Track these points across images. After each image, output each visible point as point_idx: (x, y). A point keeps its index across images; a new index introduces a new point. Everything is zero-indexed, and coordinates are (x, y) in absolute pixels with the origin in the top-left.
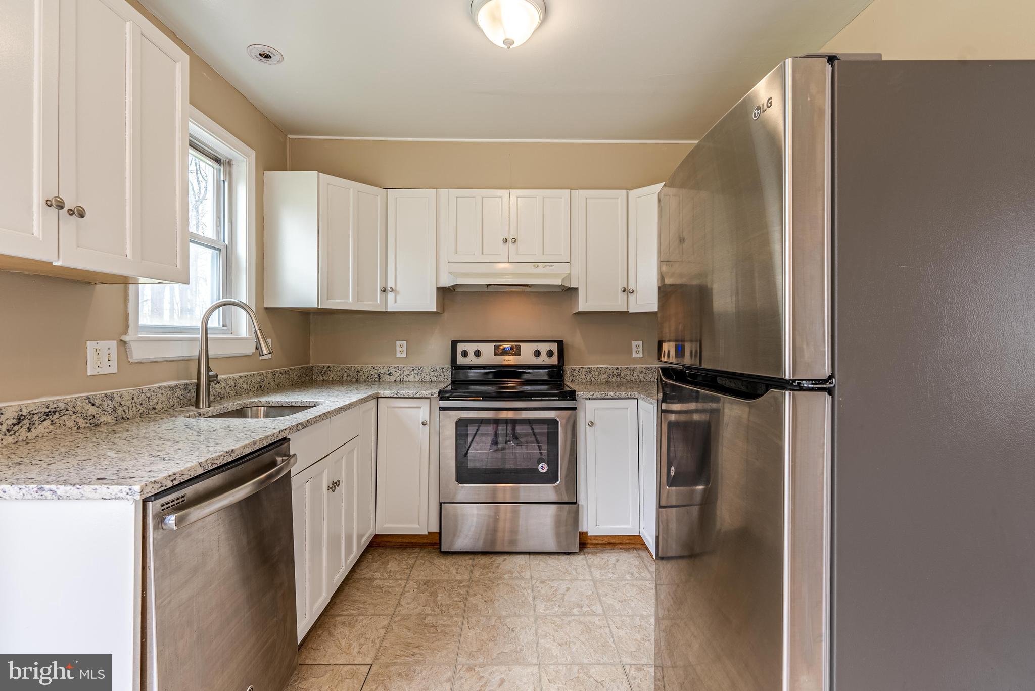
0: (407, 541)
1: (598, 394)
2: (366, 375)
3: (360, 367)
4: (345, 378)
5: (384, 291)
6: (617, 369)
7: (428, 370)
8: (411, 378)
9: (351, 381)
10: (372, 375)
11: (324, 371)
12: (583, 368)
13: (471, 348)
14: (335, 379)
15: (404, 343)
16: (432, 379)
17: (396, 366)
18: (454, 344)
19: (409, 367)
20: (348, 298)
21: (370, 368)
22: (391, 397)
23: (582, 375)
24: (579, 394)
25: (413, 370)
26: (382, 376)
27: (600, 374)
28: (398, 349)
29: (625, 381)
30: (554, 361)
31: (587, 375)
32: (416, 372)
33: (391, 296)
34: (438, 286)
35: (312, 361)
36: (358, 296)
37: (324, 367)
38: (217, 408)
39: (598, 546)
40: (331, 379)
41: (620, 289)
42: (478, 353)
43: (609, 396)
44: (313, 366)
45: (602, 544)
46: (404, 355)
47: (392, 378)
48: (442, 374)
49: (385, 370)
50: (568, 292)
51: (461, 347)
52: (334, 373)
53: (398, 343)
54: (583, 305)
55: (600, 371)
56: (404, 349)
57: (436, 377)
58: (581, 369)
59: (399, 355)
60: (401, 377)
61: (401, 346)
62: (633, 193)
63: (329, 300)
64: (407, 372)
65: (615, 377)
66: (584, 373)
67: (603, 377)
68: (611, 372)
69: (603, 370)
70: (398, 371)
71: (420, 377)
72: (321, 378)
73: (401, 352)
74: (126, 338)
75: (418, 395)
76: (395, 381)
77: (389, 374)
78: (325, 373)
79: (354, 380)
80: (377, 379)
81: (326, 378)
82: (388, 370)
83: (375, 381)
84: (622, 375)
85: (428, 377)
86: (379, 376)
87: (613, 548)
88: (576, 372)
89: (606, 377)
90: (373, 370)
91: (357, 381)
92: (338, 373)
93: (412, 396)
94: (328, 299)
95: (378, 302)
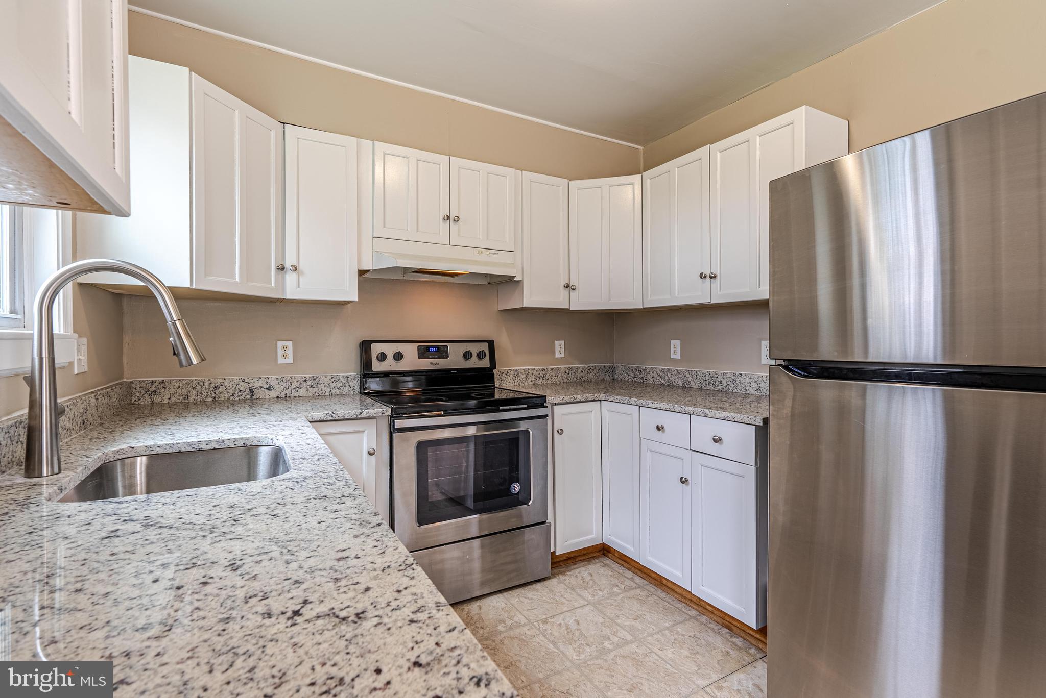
1: (568, 399)
2: (231, 391)
3: (219, 381)
4: (191, 399)
5: (281, 269)
6: (543, 370)
7: (327, 381)
8: (302, 392)
9: (203, 403)
10: (240, 392)
11: (153, 389)
12: (511, 370)
13: (390, 350)
14: (174, 400)
15: (290, 344)
16: (334, 391)
17: (279, 376)
18: (365, 346)
19: (298, 377)
20: (233, 276)
21: (236, 381)
23: (510, 378)
24: (550, 399)
25: (305, 381)
26: (256, 391)
27: (527, 376)
28: (280, 352)
29: (550, 382)
30: (485, 363)
31: (514, 378)
32: (309, 383)
33: (291, 277)
34: (360, 268)
35: (126, 373)
36: (248, 274)
37: (150, 382)
40: (166, 401)
41: (562, 284)
42: (398, 356)
43: (577, 400)
44: (132, 382)
45: (564, 560)
46: (290, 360)
47: (273, 394)
48: (347, 385)
49: (261, 383)
51: (376, 349)
52: (172, 391)
53: (280, 344)
54: (530, 298)
55: (527, 373)
56: (290, 352)
57: (339, 389)
58: (509, 371)
59: (281, 360)
60: (287, 392)
61: (285, 348)
63: (208, 277)
64: (295, 384)
65: (541, 379)
66: (511, 376)
67: (530, 380)
68: (538, 373)
69: (530, 372)
70: (282, 383)
71: (315, 390)
72: (146, 400)
73: (285, 356)
75: (363, 415)
76: (278, 397)
77: (269, 389)
78: (155, 392)
79: (210, 399)
80: (248, 397)
81: (157, 399)
82: (267, 383)
83: (245, 400)
84: (548, 377)
85: (328, 390)
86: (251, 391)
87: (575, 563)
88: (504, 375)
89: (533, 379)
90: (241, 383)
91: (216, 401)
92: (179, 391)
93: (355, 416)
94: (206, 275)
95: (273, 285)
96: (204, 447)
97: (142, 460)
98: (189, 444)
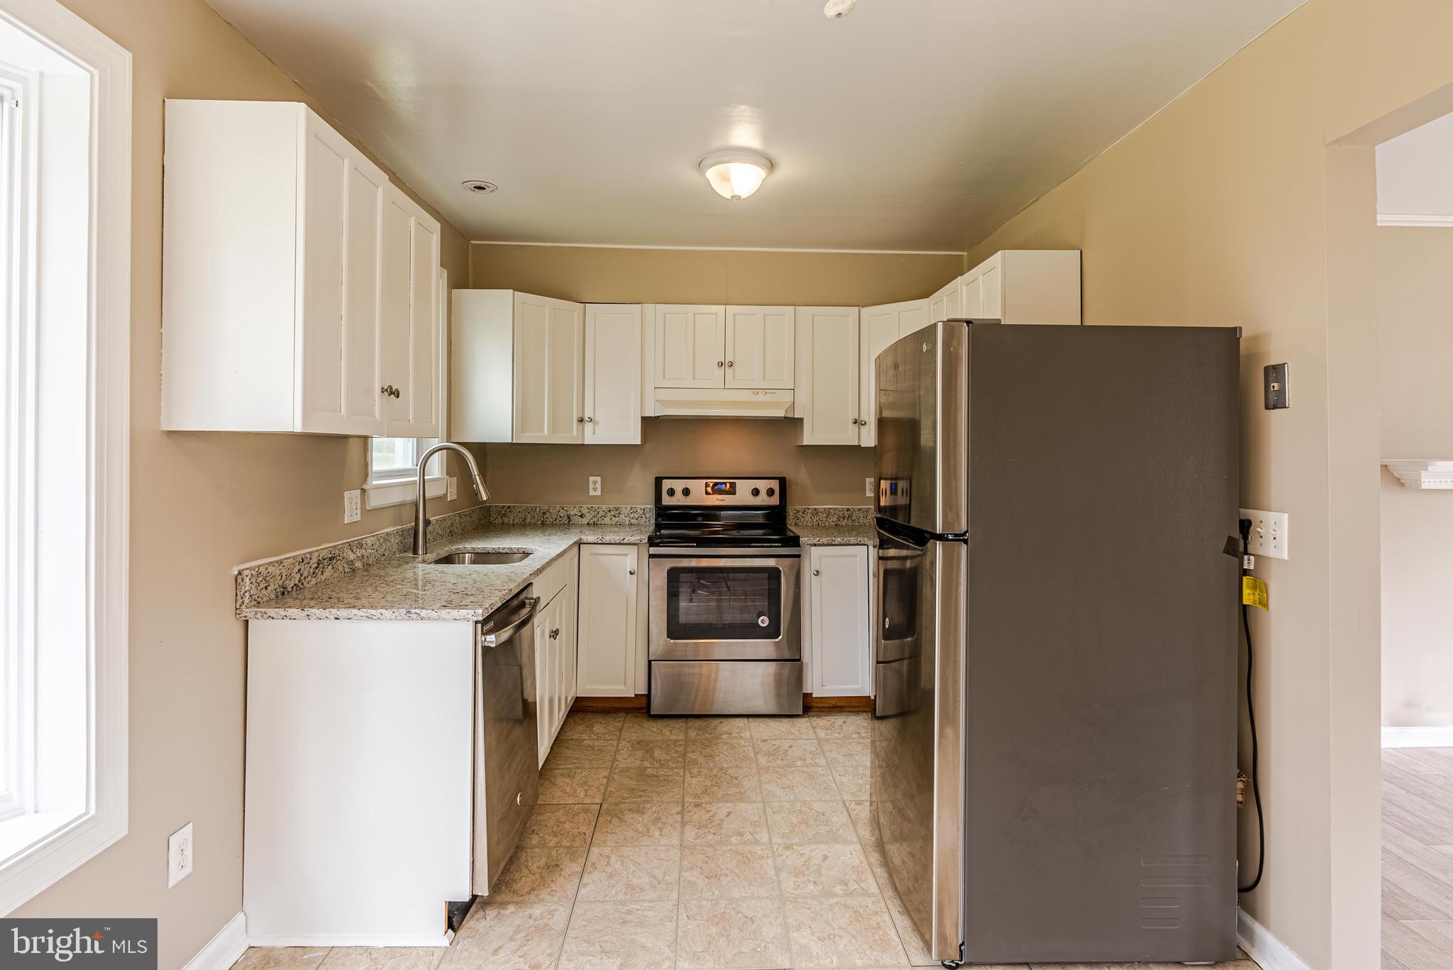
0: (610, 706)
1: (825, 540)
2: (554, 517)
3: (546, 508)
5: (581, 420)
6: (848, 510)
7: (627, 511)
8: (607, 520)
9: (535, 524)
10: (561, 517)
11: (503, 512)
12: (808, 509)
13: (678, 485)
14: (516, 521)
15: (598, 479)
16: (632, 521)
17: (590, 506)
18: (658, 481)
19: (604, 507)
20: (542, 431)
21: (558, 508)
22: (595, 543)
23: (808, 517)
24: (802, 540)
25: (609, 511)
26: (572, 518)
27: (828, 515)
28: (591, 486)
29: (857, 524)
30: (775, 500)
31: (813, 518)
32: (612, 513)
33: (588, 427)
34: (643, 416)
36: (554, 429)
37: (503, 507)
39: (825, 709)
40: (511, 522)
41: (851, 420)
42: (686, 492)
43: (836, 542)
44: (491, 506)
45: (829, 707)
46: (598, 493)
47: (585, 521)
48: (643, 516)
49: (576, 511)
50: (792, 424)
51: (667, 485)
52: (515, 514)
53: (591, 479)
54: (810, 437)
55: (828, 513)
56: (599, 486)
57: (637, 519)
58: (807, 510)
59: (592, 493)
60: (595, 519)
61: (595, 482)
62: (865, 311)
63: (524, 434)
64: (601, 513)
65: (846, 520)
66: (809, 515)
67: (832, 520)
68: (841, 513)
69: (832, 511)
70: (591, 512)
71: (617, 519)
72: (499, 520)
73: (595, 489)
74: (364, 487)
75: (625, 541)
76: (588, 524)
77: (581, 516)
78: (504, 514)
79: (540, 522)
80: (566, 522)
81: (506, 520)
82: (580, 511)
83: (564, 524)
84: (854, 518)
85: (627, 519)
86: (569, 517)
87: (840, 712)
88: (800, 513)
89: (835, 520)
90: (562, 511)
91: (543, 524)
92: (520, 515)
93: (619, 542)
94: (522, 432)
95: (575, 434)
96: (501, 551)
97: (471, 556)
98: (494, 549)
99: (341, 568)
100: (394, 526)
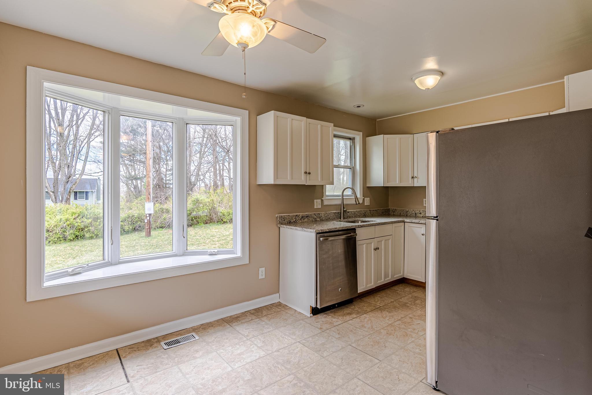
0: (418, 284)
2: (410, 213)
3: (408, 210)
4: (402, 214)
5: (413, 178)
9: (404, 216)
10: (413, 213)
11: (394, 211)
17: (423, 210)
20: (396, 182)
21: (412, 210)
22: (409, 222)
26: (417, 214)
28: (424, 202)
33: (415, 180)
35: (390, 206)
36: (401, 181)
37: (394, 209)
38: (346, 220)
44: (390, 209)
49: (418, 212)
52: (398, 212)
53: (424, 199)
59: (424, 205)
72: (392, 214)
74: (323, 199)
75: (420, 222)
76: (422, 216)
77: (420, 214)
81: (395, 213)
82: (420, 212)
83: (414, 216)
86: (415, 214)
90: (413, 211)
91: (407, 216)
93: (418, 222)
94: (388, 183)
95: (410, 182)
99: (311, 220)
100: (336, 211)
